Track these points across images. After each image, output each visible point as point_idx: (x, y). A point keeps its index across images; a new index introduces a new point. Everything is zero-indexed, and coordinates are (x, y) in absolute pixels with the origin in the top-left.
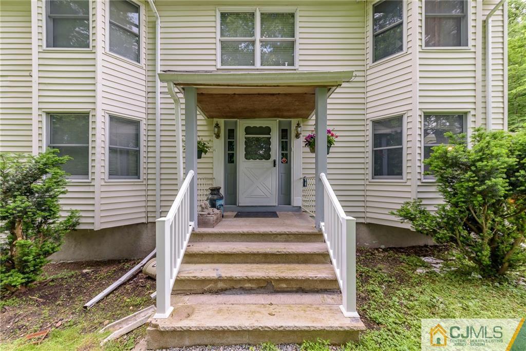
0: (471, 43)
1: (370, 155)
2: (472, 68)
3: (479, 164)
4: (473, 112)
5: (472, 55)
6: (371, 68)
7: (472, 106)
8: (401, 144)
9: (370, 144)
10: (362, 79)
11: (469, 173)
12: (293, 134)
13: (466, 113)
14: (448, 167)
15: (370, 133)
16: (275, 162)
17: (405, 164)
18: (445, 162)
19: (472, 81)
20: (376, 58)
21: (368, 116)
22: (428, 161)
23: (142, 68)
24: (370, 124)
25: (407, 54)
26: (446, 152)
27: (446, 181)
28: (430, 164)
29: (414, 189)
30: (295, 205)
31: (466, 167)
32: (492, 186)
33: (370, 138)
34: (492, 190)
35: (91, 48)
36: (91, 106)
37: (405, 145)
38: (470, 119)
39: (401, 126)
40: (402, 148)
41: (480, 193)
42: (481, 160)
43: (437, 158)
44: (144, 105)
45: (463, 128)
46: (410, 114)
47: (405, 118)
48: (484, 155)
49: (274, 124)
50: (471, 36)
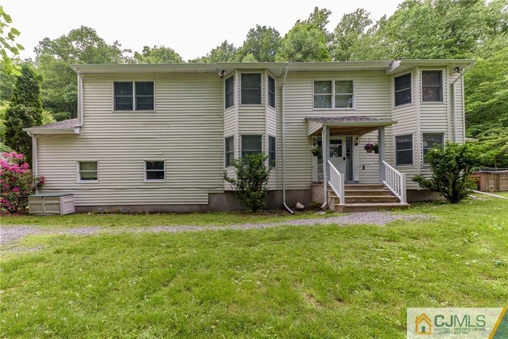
0: (444, 100)
1: (395, 154)
2: (445, 112)
3: (446, 156)
4: (446, 133)
5: (445, 106)
6: (394, 109)
7: (446, 130)
8: (411, 148)
9: (394, 148)
10: (389, 115)
11: (443, 159)
12: (354, 143)
13: (443, 134)
14: (435, 158)
15: (394, 142)
16: (344, 157)
17: (414, 158)
18: (434, 156)
19: (445, 118)
20: (397, 104)
21: (393, 134)
22: (425, 156)
23: (275, 110)
24: (395, 138)
25: (413, 105)
26: (434, 152)
27: (434, 164)
28: (427, 157)
29: (419, 170)
30: (355, 180)
31: (441, 157)
32: (450, 164)
33: (394, 145)
34: (451, 165)
35: (262, 104)
36: (263, 132)
37: (414, 149)
38: (445, 136)
39: (411, 139)
40: (412, 150)
41: (447, 166)
42: (447, 154)
43: (430, 154)
44: (276, 129)
45: (441, 141)
46: (416, 133)
47: (413, 135)
48: (448, 153)
49: (343, 138)
50: (444, 97)
